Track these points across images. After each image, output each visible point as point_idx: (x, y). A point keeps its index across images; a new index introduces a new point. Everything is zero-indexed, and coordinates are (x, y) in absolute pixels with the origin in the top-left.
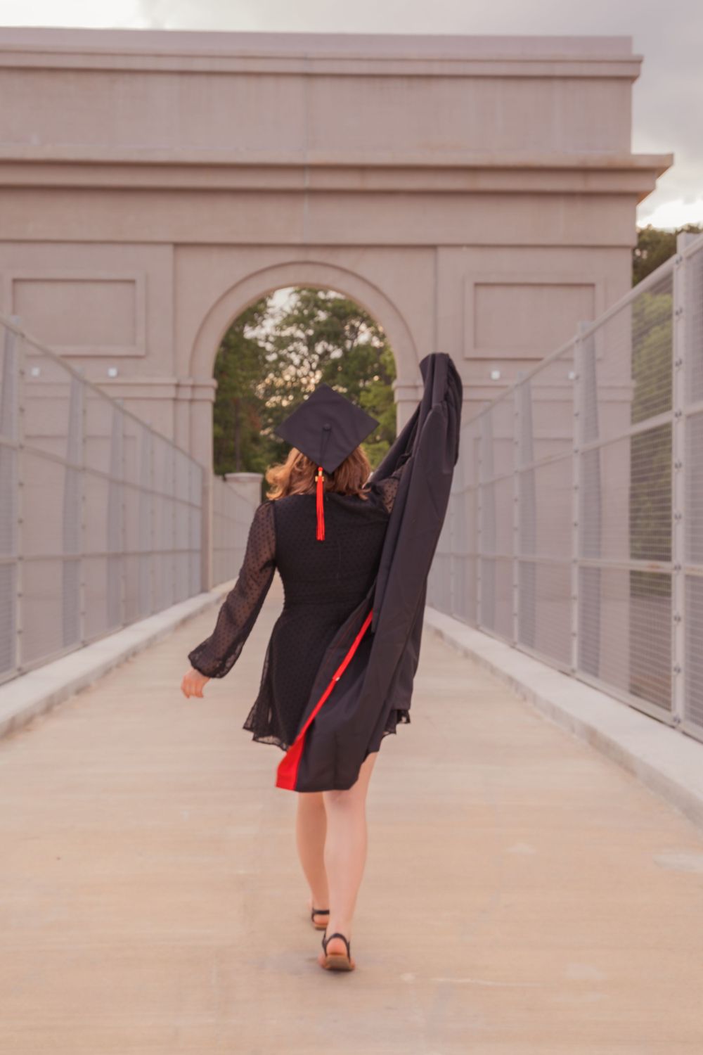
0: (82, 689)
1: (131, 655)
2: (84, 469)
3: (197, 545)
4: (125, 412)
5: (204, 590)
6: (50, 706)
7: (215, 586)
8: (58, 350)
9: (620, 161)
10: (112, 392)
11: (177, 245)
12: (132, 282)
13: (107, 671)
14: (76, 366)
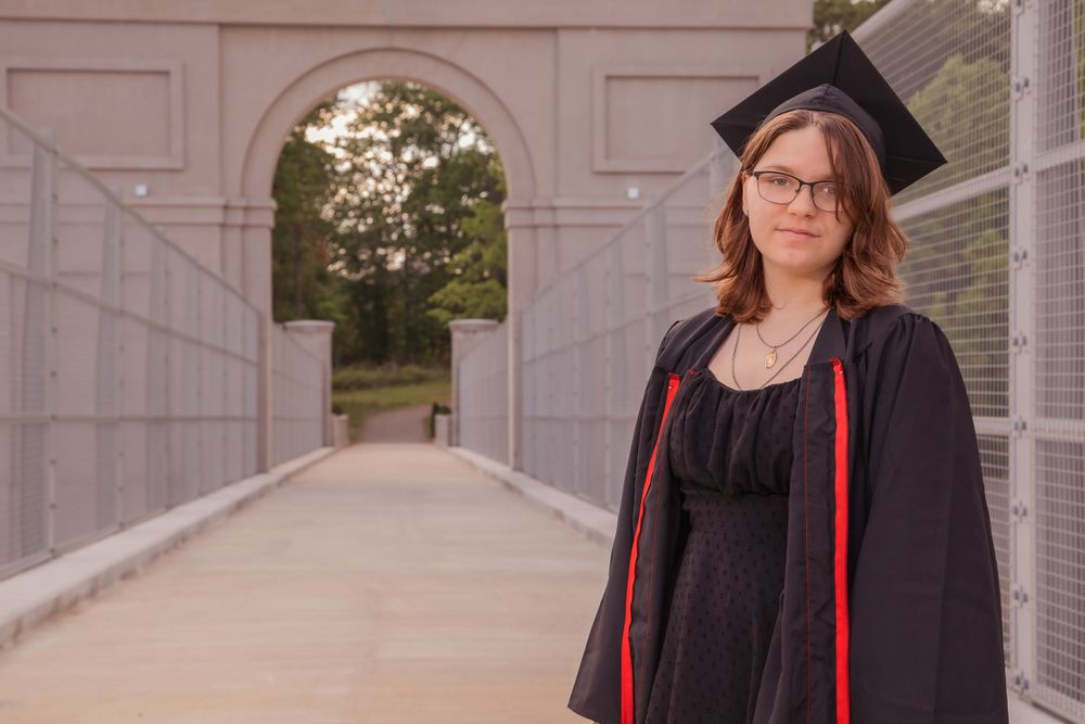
0: (127, 573)
1: (180, 541)
2: (122, 313)
3: (252, 412)
4: (167, 243)
5: (262, 469)
6: (96, 589)
7: (274, 465)
8: (85, 161)
10: (150, 216)
11: (223, 26)
12: (166, 73)
13: (154, 556)
14: (106, 180)
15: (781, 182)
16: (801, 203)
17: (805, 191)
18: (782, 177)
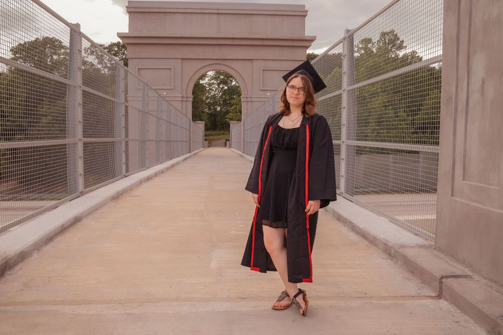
0: (162, 172)
1: (173, 166)
2: (161, 119)
3: (188, 140)
4: (170, 104)
5: (190, 152)
6: (156, 175)
7: (193, 151)
8: (154, 87)
9: (302, 38)
10: (167, 99)
11: (182, 59)
12: (171, 69)
13: (168, 169)
14: (157, 91)
15: (293, 88)
16: (296, 92)
17: (297, 89)
18: (293, 87)
